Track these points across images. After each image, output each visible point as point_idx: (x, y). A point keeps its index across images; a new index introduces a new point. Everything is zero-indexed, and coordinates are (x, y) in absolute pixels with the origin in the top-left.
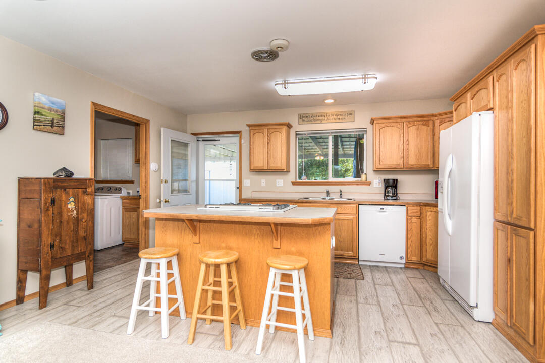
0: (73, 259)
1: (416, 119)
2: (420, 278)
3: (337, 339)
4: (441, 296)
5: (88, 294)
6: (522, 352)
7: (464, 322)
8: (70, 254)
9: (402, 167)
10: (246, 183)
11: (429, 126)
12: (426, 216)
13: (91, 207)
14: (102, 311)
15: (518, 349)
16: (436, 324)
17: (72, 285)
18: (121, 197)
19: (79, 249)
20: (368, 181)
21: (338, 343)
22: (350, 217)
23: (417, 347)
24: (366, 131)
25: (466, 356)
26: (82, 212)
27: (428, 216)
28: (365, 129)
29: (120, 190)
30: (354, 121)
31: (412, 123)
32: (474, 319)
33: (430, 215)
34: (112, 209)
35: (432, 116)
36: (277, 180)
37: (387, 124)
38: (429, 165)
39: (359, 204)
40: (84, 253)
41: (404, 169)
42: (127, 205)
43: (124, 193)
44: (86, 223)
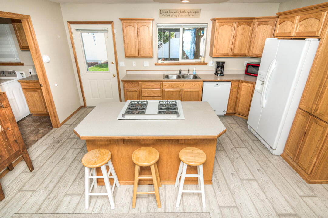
0: (12, 159)
1: (243, 20)
2: (235, 124)
3: (215, 184)
4: (251, 137)
5: (33, 176)
6: (300, 175)
7: (269, 157)
8: (8, 157)
9: (230, 55)
10: (121, 64)
11: (250, 26)
12: (242, 88)
13: (11, 116)
14: (55, 192)
15: (298, 173)
16: (257, 160)
17: (14, 169)
18: (19, 81)
19: (14, 150)
20: (206, 62)
21: (217, 188)
22: (197, 90)
23: (255, 181)
24: (207, 26)
25: (279, 183)
26: (5, 123)
27: (243, 88)
28: (207, 24)
29: (13, 74)
30: (200, 18)
31: (241, 23)
32: (272, 154)
33: (244, 87)
34: (14, 92)
35: (254, 18)
36: (144, 62)
37: (224, 24)
38: (246, 54)
39: (203, 82)
40: (19, 151)
41: (231, 56)
42: (26, 87)
43: (19, 76)
44: (12, 130)
